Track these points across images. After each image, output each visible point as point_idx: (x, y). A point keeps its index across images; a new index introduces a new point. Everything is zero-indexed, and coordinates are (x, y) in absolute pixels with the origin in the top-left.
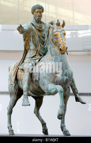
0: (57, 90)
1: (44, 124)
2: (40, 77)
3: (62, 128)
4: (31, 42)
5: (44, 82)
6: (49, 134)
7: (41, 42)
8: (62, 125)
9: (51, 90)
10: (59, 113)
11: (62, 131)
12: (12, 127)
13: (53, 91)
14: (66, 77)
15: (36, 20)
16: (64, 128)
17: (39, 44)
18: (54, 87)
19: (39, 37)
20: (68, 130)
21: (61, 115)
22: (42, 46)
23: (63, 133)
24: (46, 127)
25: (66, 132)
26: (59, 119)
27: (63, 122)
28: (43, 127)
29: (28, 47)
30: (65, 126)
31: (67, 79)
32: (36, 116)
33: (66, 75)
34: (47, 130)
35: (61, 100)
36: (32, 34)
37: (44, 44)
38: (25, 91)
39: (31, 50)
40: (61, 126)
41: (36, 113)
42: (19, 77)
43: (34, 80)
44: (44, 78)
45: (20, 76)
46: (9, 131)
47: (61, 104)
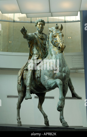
0: (56, 83)
1: (46, 117)
2: (42, 74)
3: (61, 120)
4: (34, 48)
5: (44, 78)
6: (50, 125)
7: (43, 48)
8: (61, 117)
9: (51, 85)
10: (59, 105)
11: (61, 122)
12: (20, 119)
13: (52, 85)
14: (64, 74)
15: (38, 31)
16: (63, 120)
17: (41, 49)
18: (53, 82)
19: (41, 44)
20: (67, 122)
21: (61, 107)
22: (43, 51)
23: (62, 125)
24: (47, 119)
25: (65, 124)
26: (59, 111)
27: (62, 115)
28: (45, 119)
29: (32, 52)
30: (64, 118)
31: (65, 76)
32: (40, 110)
33: (64, 72)
34: (48, 122)
35: (61, 92)
36: (35, 42)
37: (45, 50)
38: (28, 86)
39: (34, 54)
40: (60, 119)
41: (40, 108)
42: (24, 77)
43: (37, 77)
44: (44, 74)
45: (25, 75)
46: (18, 122)
47: (61, 96)
